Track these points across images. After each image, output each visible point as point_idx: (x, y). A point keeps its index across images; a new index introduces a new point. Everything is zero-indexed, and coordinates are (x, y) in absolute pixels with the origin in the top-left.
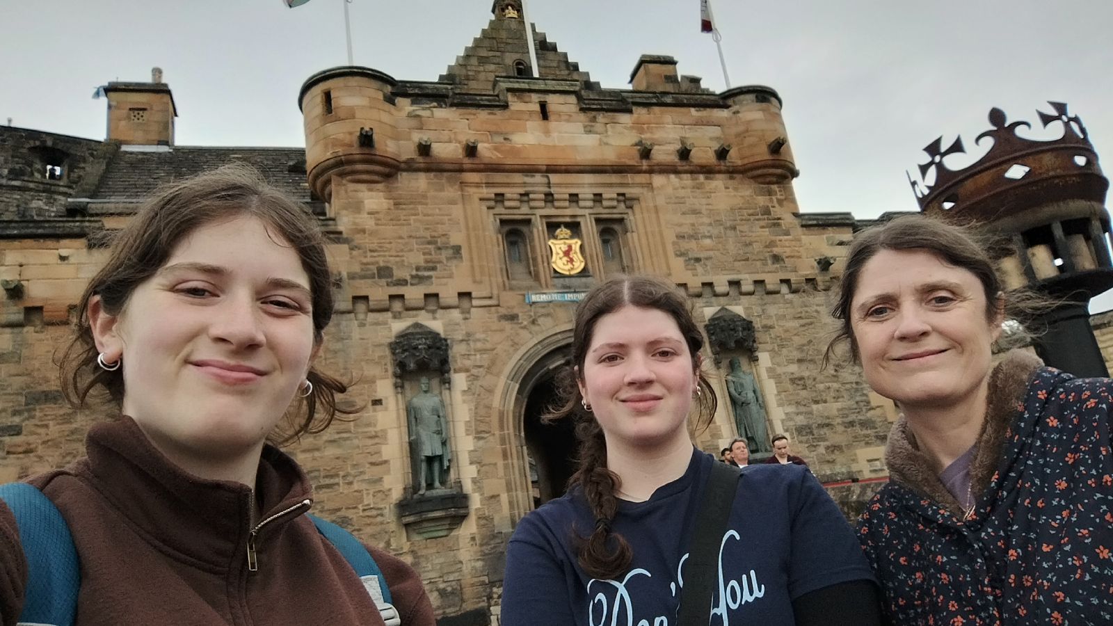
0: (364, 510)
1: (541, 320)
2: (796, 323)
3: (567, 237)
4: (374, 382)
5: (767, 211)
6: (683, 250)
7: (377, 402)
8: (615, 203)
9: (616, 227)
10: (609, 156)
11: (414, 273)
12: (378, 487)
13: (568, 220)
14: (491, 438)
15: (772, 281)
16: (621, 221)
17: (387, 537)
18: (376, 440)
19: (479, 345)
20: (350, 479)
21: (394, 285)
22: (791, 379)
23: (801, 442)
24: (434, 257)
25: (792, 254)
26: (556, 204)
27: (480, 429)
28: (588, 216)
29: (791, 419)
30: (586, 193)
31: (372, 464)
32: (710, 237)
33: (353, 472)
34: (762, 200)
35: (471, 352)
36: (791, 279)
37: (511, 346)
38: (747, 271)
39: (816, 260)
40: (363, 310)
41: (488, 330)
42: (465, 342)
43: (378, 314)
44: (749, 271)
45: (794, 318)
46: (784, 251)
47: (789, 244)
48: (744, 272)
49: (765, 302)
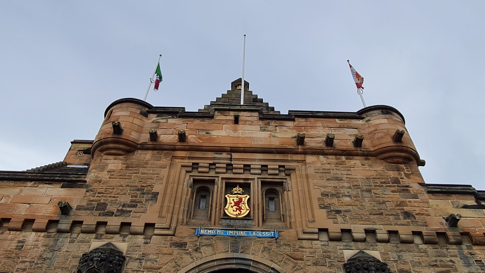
1: (203, 249)
2: (433, 270)
3: (239, 192)
5: (396, 181)
6: (326, 204)
8: (277, 172)
9: (278, 189)
10: (275, 143)
11: (120, 208)
13: (242, 181)
15: (404, 232)
16: (281, 184)
19: (149, 264)
21: (103, 216)
24: (138, 199)
25: (421, 212)
26: (234, 171)
28: (256, 179)
30: (256, 165)
32: (350, 196)
34: (392, 174)
35: (141, 269)
36: (423, 231)
37: (174, 267)
38: (381, 223)
39: (444, 218)
40: (78, 231)
41: (160, 253)
42: (139, 261)
43: (87, 235)
44: (383, 223)
45: (429, 266)
46: (414, 210)
47: (418, 204)
48: (379, 223)
49: (401, 249)
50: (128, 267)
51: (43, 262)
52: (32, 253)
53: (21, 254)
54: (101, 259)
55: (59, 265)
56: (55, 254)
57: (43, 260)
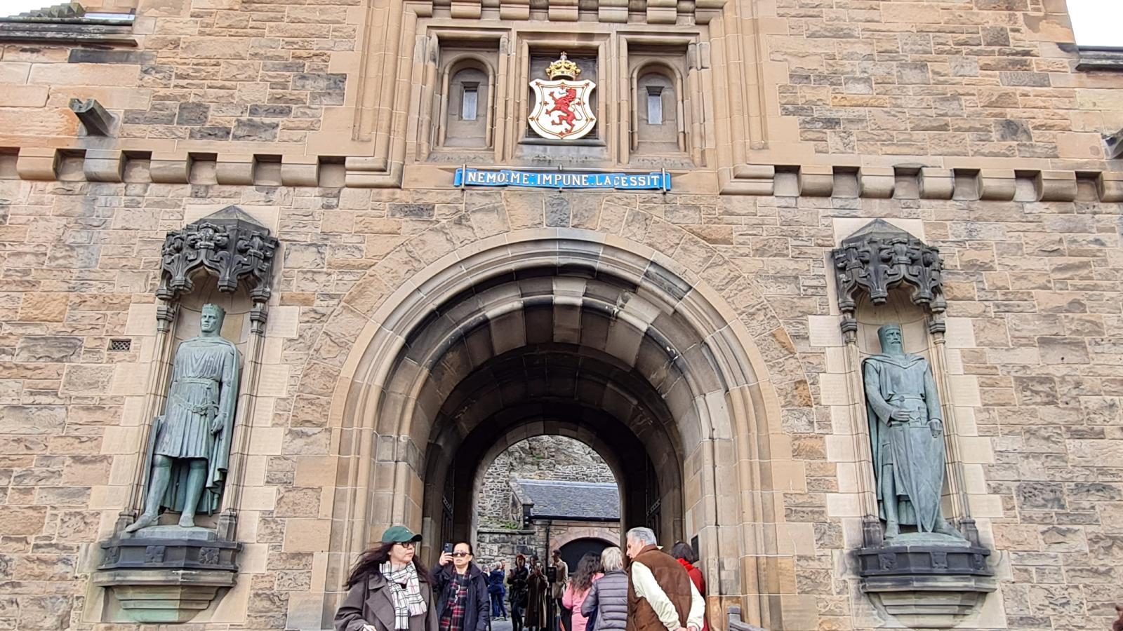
0: (37, 547)
1: (475, 220)
2: (1047, 263)
4: (126, 307)
5: (999, 39)
6: (800, 102)
7: (120, 344)
8: (672, 14)
9: (673, 62)
11: (245, 117)
12: (76, 506)
13: (574, 42)
14: (323, 437)
15: (995, 174)
16: (682, 49)
17: (63, 607)
18: (98, 415)
19: (341, 256)
20: (29, 482)
21: (202, 137)
22: (1017, 379)
23: (1030, 520)
24: (289, 93)
25: (1050, 122)
26: (553, 12)
27: (302, 416)
28: (614, 36)
29: (1009, 466)
31: (78, 459)
32: (867, 80)
33: (37, 471)
34: (991, 18)
35: (323, 268)
36: (1042, 171)
37: (406, 263)
38: (940, 150)
39: (1104, 137)
40: (143, 179)
41: (366, 230)
42: (315, 249)
43: (168, 187)
44: (945, 150)
45: (1040, 253)
46: (1031, 115)
47: (1044, 101)
48: (933, 152)
49: (977, 215)
50: (290, 263)
51: (70, 253)
52: (33, 233)
53: (8, 236)
54: (215, 244)
55: (112, 260)
56: (96, 235)
57: (68, 248)
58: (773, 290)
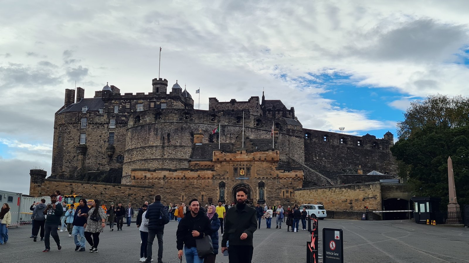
1: (237, 181)
2: (272, 183)
3: (242, 170)
4: (217, 187)
5: (271, 167)
6: (257, 173)
7: (217, 190)
8: (249, 165)
9: (250, 168)
10: (249, 159)
11: (222, 175)
13: (243, 168)
15: (269, 177)
18: (217, 194)
19: (229, 184)
21: (220, 176)
22: (269, 191)
24: (225, 173)
26: (241, 166)
27: (228, 194)
28: (245, 167)
30: (245, 164)
32: (261, 171)
34: (271, 165)
36: (272, 177)
43: (218, 180)
58: (254, 186)
